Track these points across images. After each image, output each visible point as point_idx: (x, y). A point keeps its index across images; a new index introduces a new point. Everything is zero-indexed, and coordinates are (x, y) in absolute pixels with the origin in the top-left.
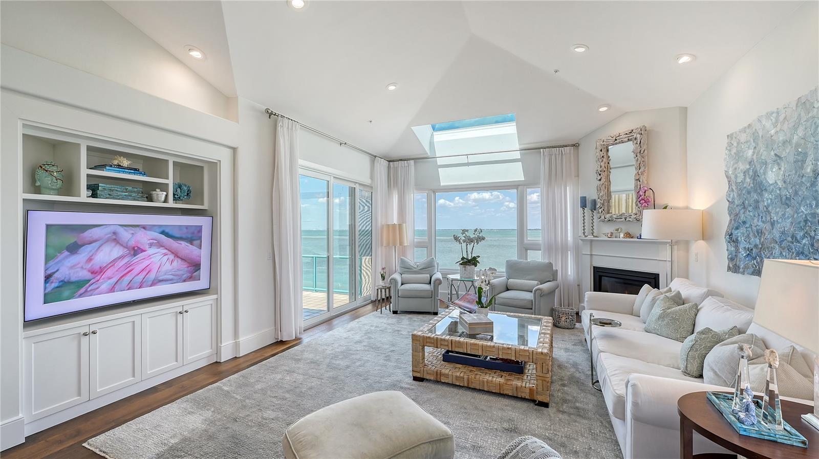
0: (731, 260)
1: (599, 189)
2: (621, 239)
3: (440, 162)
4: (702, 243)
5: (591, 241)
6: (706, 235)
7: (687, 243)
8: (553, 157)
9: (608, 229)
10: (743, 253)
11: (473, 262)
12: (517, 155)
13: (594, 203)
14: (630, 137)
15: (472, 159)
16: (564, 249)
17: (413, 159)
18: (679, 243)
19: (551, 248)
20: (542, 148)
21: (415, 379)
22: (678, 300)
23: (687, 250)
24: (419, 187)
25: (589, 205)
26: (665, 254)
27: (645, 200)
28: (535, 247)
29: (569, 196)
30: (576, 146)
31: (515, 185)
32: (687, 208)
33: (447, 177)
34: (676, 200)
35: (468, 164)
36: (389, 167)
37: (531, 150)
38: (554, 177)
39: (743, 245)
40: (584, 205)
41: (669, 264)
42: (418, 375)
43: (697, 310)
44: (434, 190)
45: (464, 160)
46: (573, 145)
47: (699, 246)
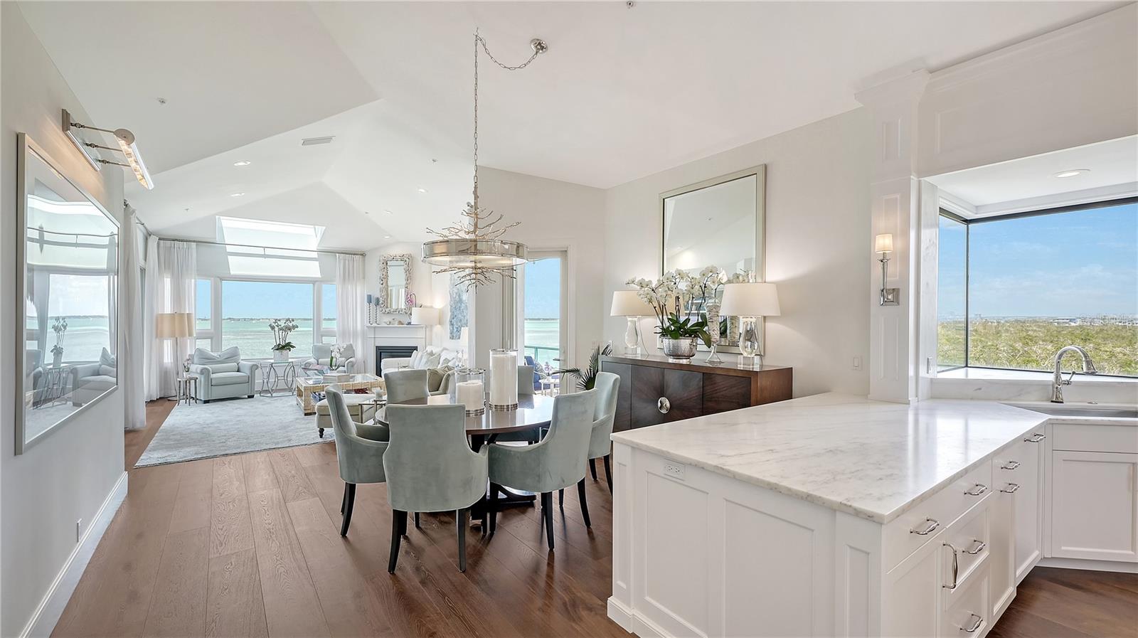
0: (451, 333)
1: (381, 291)
2: (396, 325)
3: (229, 249)
4: (439, 326)
5: (375, 327)
6: (441, 323)
7: (431, 326)
8: (347, 262)
9: (387, 319)
10: (455, 330)
11: (288, 346)
12: (315, 255)
13: (378, 300)
14: (402, 258)
15: (268, 252)
16: (355, 334)
17: (194, 241)
18: (428, 327)
19: (344, 334)
20: (339, 253)
21: (306, 414)
22: (431, 354)
23: (431, 331)
24: (203, 273)
25: (374, 301)
26: (421, 334)
27: (410, 301)
28: (330, 334)
29: (358, 293)
30: (363, 255)
31: (313, 281)
32: (432, 307)
33: (237, 266)
34: (426, 303)
35: (265, 256)
36: (158, 244)
37: (327, 253)
38: (347, 277)
39: (455, 326)
40: (370, 301)
41: (424, 339)
42: (307, 412)
43: (440, 356)
44: (221, 277)
45: (260, 251)
46: (362, 255)
47: (437, 328)
